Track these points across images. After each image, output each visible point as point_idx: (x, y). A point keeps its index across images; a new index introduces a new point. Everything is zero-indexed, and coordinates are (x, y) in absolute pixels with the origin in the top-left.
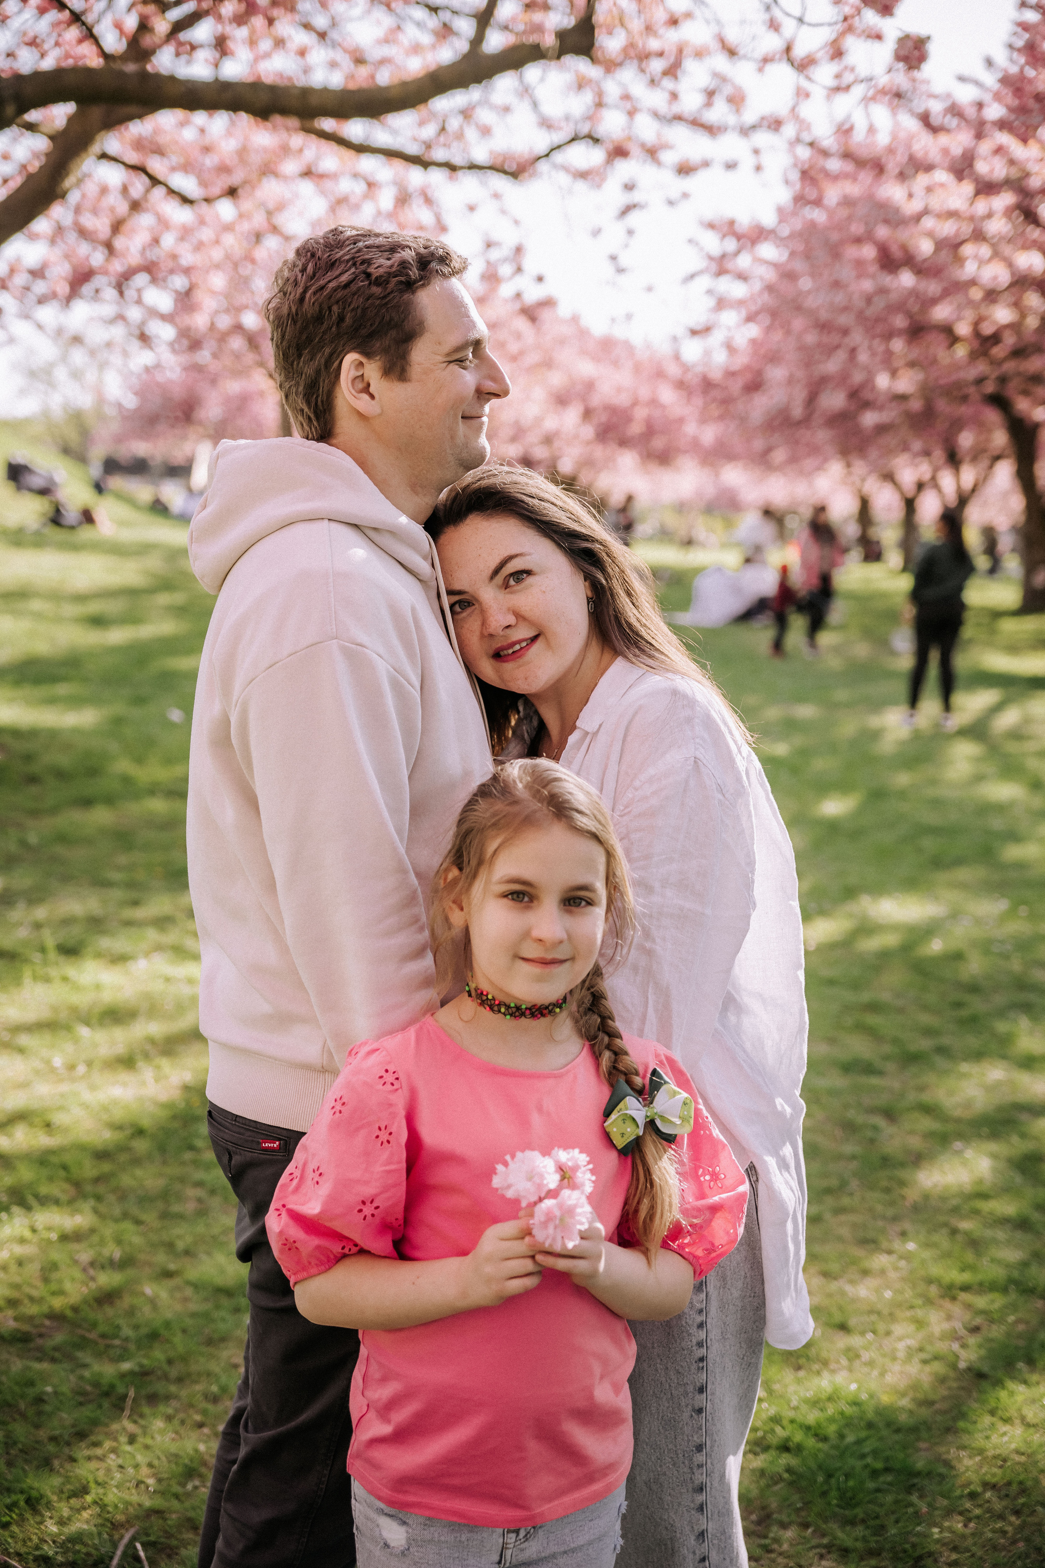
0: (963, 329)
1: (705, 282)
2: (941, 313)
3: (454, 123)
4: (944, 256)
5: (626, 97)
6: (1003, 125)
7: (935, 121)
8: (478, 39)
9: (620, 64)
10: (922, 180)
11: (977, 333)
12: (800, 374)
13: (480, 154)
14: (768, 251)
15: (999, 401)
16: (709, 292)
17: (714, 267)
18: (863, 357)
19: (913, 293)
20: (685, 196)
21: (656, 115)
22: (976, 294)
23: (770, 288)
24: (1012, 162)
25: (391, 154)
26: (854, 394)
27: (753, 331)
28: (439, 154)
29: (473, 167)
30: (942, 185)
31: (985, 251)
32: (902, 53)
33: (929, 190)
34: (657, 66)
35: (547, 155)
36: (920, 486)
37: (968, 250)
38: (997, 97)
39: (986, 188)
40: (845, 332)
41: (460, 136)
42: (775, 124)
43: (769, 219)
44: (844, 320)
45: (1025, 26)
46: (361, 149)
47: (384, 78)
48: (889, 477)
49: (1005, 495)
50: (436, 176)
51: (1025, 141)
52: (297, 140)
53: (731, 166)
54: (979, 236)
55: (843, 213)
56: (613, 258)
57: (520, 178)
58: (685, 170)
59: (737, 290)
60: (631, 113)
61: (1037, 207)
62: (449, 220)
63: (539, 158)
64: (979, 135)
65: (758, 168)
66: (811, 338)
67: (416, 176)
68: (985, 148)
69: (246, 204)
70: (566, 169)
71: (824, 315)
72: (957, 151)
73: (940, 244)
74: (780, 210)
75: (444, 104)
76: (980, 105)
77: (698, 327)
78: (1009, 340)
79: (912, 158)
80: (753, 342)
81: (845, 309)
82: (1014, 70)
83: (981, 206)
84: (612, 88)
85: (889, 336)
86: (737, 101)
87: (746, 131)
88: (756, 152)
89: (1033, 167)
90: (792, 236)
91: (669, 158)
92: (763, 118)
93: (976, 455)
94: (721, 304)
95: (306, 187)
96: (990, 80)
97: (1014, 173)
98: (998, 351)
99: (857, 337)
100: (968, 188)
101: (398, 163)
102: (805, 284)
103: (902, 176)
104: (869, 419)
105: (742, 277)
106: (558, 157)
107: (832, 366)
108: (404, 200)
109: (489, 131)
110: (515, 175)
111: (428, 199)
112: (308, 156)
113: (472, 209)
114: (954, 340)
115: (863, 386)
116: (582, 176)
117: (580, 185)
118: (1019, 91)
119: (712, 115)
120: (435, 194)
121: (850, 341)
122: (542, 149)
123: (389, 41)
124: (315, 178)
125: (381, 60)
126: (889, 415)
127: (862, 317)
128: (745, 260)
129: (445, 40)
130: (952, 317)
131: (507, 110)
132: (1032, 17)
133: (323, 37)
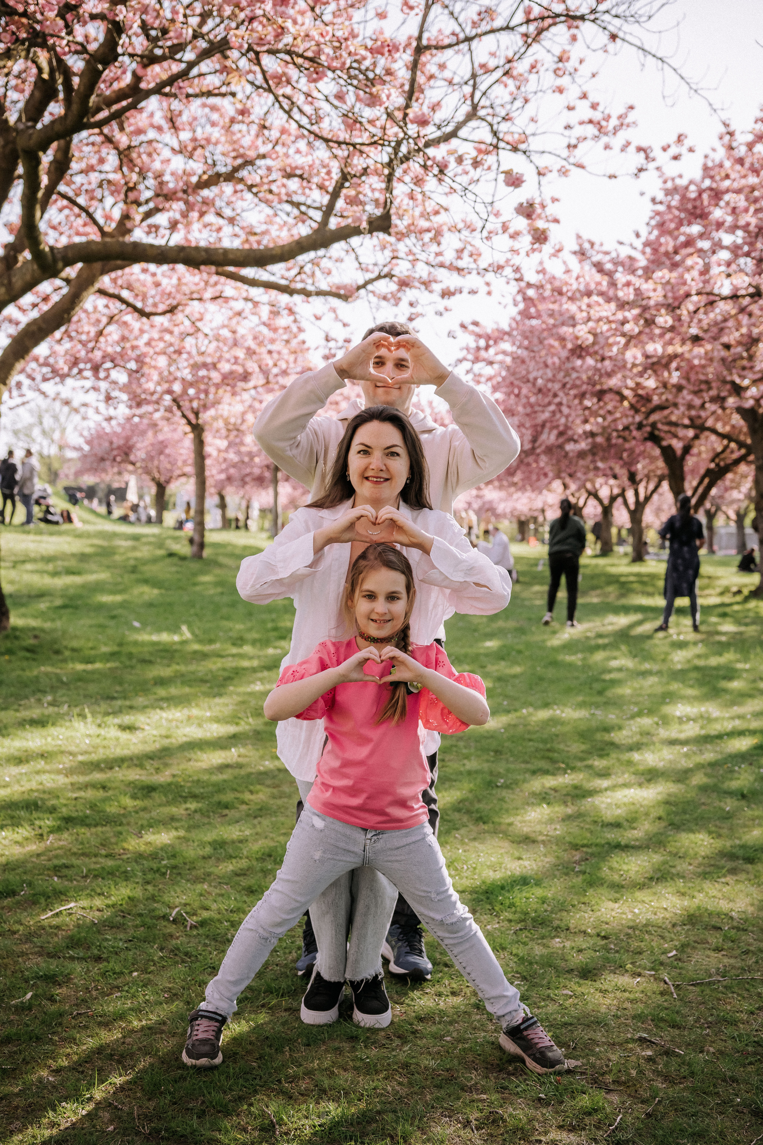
0: (627, 392)
2: (614, 382)
3: (308, 268)
5: (411, 252)
8: (325, 222)
9: (406, 235)
11: (636, 394)
12: (528, 422)
13: (324, 286)
14: (506, 346)
15: (654, 438)
16: (469, 372)
17: (471, 356)
18: (565, 410)
19: (597, 370)
21: (428, 263)
23: (507, 369)
24: (637, 291)
25: (269, 286)
26: (561, 434)
28: (298, 286)
29: (320, 293)
30: (597, 304)
34: (426, 236)
35: (364, 286)
36: (613, 499)
38: (643, 253)
39: (622, 305)
40: (555, 395)
41: (313, 274)
42: (497, 269)
43: (505, 326)
44: (553, 387)
45: (658, 213)
46: (253, 283)
47: (266, 242)
48: (593, 494)
50: (298, 298)
51: (647, 279)
52: (215, 278)
53: (473, 292)
57: (350, 299)
58: (446, 294)
59: (489, 371)
60: (414, 263)
62: (304, 324)
63: (359, 288)
65: (490, 293)
66: (533, 399)
67: (284, 299)
69: (180, 316)
70: (374, 294)
74: (513, 320)
75: (303, 258)
76: (633, 258)
78: (656, 397)
81: (552, 380)
82: (652, 238)
83: (621, 316)
84: (402, 247)
85: (581, 397)
86: (475, 255)
87: (480, 272)
88: (488, 284)
89: (650, 294)
90: (519, 335)
91: (437, 287)
92: (491, 265)
94: (477, 379)
95: (212, 307)
96: (639, 244)
97: (639, 297)
101: (274, 293)
103: (574, 299)
104: (572, 448)
105: (490, 363)
106: (370, 287)
107: (547, 415)
108: (275, 313)
109: (329, 273)
110: (345, 298)
111: (291, 311)
112: (219, 287)
113: (318, 318)
114: (623, 398)
115: (567, 427)
116: (385, 298)
117: (384, 303)
118: (655, 251)
119: (461, 264)
120: (296, 309)
121: (557, 400)
122: (361, 282)
123: (269, 222)
124: (220, 300)
125: (264, 233)
126: (583, 445)
127: (564, 385)
128: (492, 351)
129: (304, 222)
130: (619, 384)
131: (339, 260)
132: (661, 208)
133: (232, 221)
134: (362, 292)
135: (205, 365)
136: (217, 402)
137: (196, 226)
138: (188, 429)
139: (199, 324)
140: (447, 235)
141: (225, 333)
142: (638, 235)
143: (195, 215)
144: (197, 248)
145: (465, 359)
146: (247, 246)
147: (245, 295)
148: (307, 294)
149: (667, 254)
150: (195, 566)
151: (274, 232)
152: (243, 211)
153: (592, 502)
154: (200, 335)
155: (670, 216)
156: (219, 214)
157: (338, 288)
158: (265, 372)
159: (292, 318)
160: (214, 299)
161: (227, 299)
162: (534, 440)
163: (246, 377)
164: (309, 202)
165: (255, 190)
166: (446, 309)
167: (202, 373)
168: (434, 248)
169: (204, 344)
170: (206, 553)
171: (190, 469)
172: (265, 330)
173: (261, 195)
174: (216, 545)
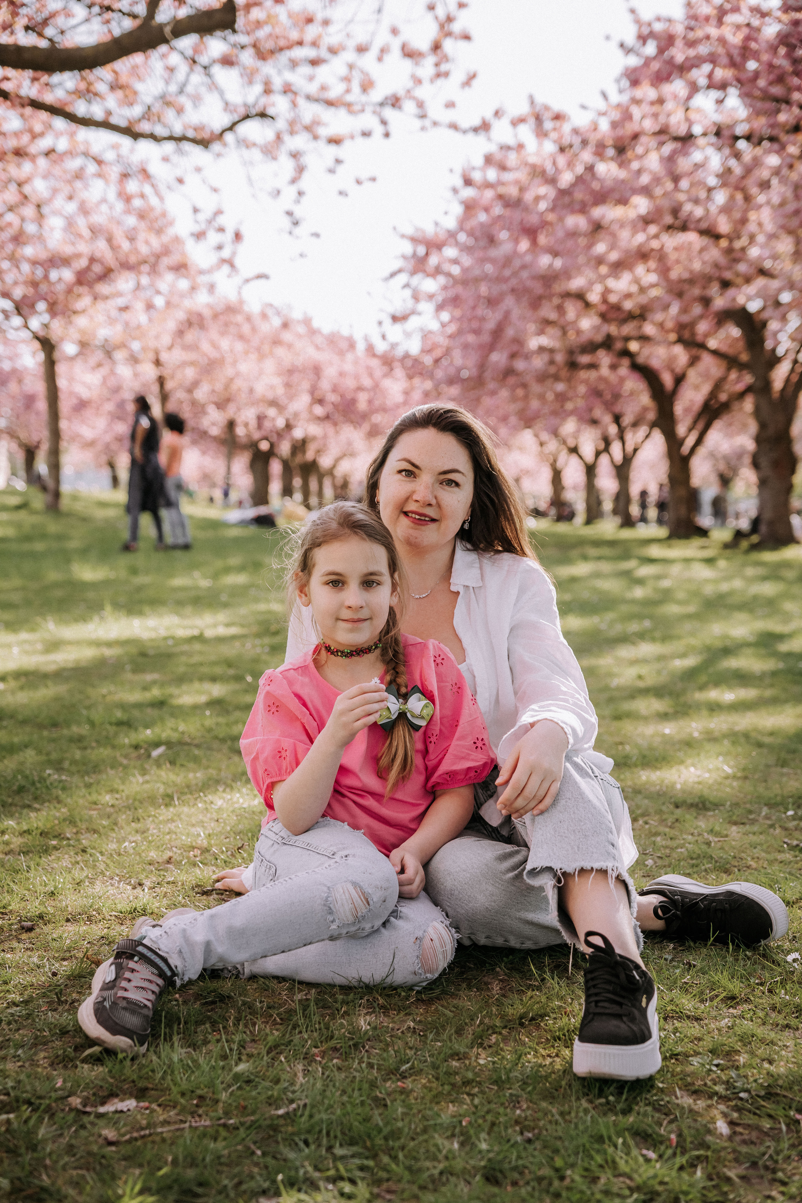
0: (594, 298)
1: (403, 278)
11: (605, 301)
17: (410, 266)
20: (338, 161)
21: (311, 98)
27: (442, 317)
28: (143, 126)
29: (172, 138)
35: (230, 129)
36: (596, 454)
42: (395, 102)
45: (630, 67)
48: (572, 449)
50: (147, 147)
53: (366, 134)
56: (289, 214)
57: (210, 147)
58: (334, 141)
59: (428, 285)
65: (387, 135)
77: (398, 314)
86: (367, 86)
88: (384, 123)
91: (323, 133)
92: (386, 98)
94: (417, 296)
110: (205, 144)
114: (587, 305)
119: (350, 98)
128: (433, 260)
134: (229, 137)
142: (605, 96)
145: (400, 271)
153: (573, 461)
157: (196, 131)
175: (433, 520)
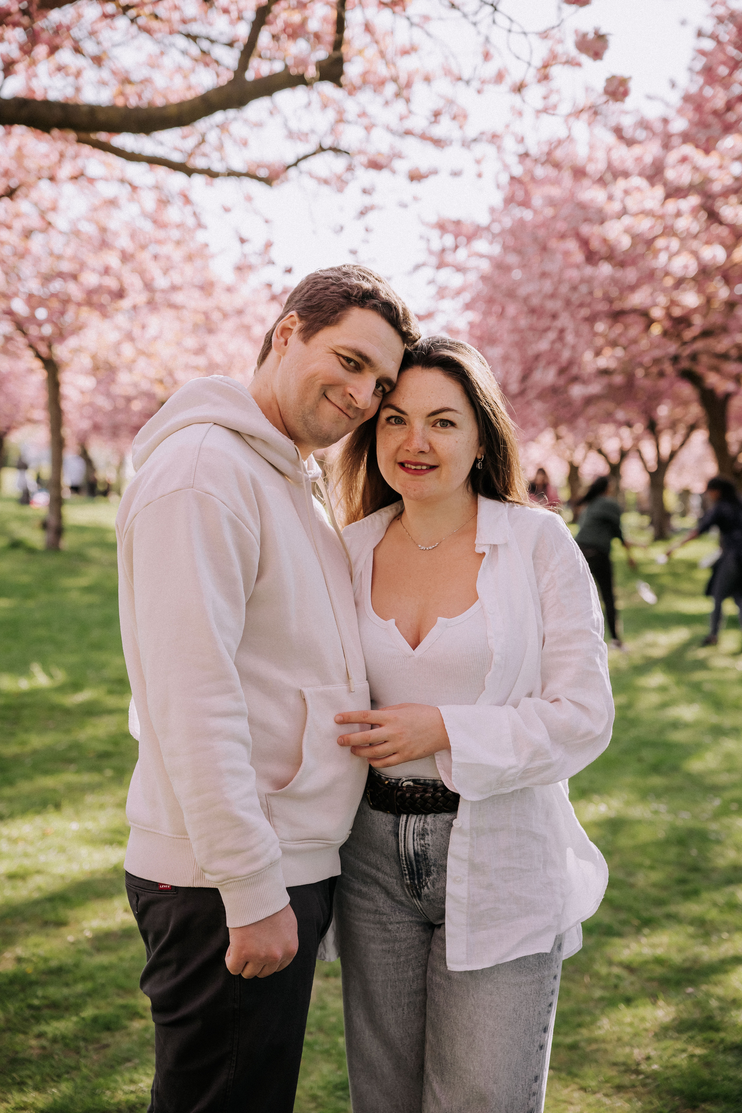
0: (657, 313)
1: (428, 272)
2: (638, 298)
3: (212, 137)
4: (641, 249)
5: (363, 114)
6: (686, 138)
7: (628, 133)
9: (360, 88)
10: (621, 184)
11: (669, 315)
12: (515, 354)
13: (238, 166)
14: (481, 246)
15: (691, 377)
16: (431, 282)
17: (433, 261)
18: (570, 338)
19: (614, 281)
21: (389, 129)
22: (669, 282)
23: (484, 278)
24: (696, 169)
25: (154, 161)
26: (562, 371)
27: (471, 316)
28: (200, 163)
29: (232, 174)
30: (638, 189)
31: (675, 244)
32: (610, 89)
33: (626, 192)
34: (390, 89)
35: (296, 164)
36: (623, 454)
37: (660, 243)
38: (680, 112)
39: (675, 192)
40: (554, 316)
41: (221, 146)
42: (491, 138)
43: (483, 219)
44: (552, 305)
45: (703, 53)
48: (596, 447)
49: (700, 461)
50: (198, 180)
51: (707, 151)
52: (74, 149)
53: (456, 174)
54: (669, 231)
55: (549, 212)
57: (275, 183)
58: (415, 177)
59: (456, 280)
60: (368, 129)
61: (720, 207)
62: (206, 219)
63: (289, 167)
64: (667, 146)
65: (479, 175)
66: (523, 322)
67: (178, 181)
68: (673, 157)
69: (22, 203)
70: (311, 175)
71: (535, 301)
72: (648, 159)
73: (636, 238)
74: (492, 210)
75: (207, 122)
76: (665, 121)
78: (698, 321)
79: (610, 167)
80: (472, 325)
81: (553, 296)
82: (694, 89)
83: (672, 206)
84: (352, 107)
85: (591, 319)
86: (460, 118)
87: (467, 144)
88: (477, 161)
89: (714, 174)
90: (503, 232)
91: (402, 166)
92: (482, 133)
93: (673, 426)
94: (442, 293)
95: (69, 189)
96: (675, 98)
97: (697, 179)
98: (688, 334)
99: (565, 320)
100: (659, 191)
101: (162, 171)
102: (517, 274)
103: (601, 181)
104: (577, 391)
105: (460, 269)
106: (304, 165)
107: (543, 345)
108: (164, 202)
109: (245, 143)
110: (268, 181)
111: (187, 200)
112: (80, 163)
113: (227, 210)
114: (650, 322)
115: (571, 363)
116: (326, 182)
117: (325, 190)
118: (699, 108)
119: (439, 131)
120: (194, 196)
121: (559, 324)
122: (291, 159)
123: (153, 64)
124: (82, 182)
125: (146, 81)
126: (595, 388)
127: (568, 303)
128: (462, 254)
129: (207, 65)
130: (648, 302)
131: (259, 125)
132: (708, 45)
133: (98, 60)
134: (293, 172)
135: (60, 275)
136: (78, 329)
137: (43, 68)
138: (38, 364)
139: (51, 217)
140: (419, 89)
141: (88, 228)
142: (674, 86)
143: (42, 50)
144: (46, 103)
146: (120, 102)
147: (117, 173)
148: (211, 174)
149: (715, 113)
150: (52, 562)
151: (160, 80)
152: (115, 45)
153: (594, 457)
154: (52, 233)
155: (721, 57)
156: (77, 50)
157: (259, 166)
158: (149, 286)
159: (188, 209)
160: (75, 178)
161: (91, 181)
162: (525, 377)
163: (120, 294)
164: (214, 34)
165: (132, 13)
166: (416, 199)
167: (57, 286)
168: (400, 106)
169: (57, 243)
170: (67, 542)
171: (41, 414)
172: (147, 226)
173: (141, 21)
174: (81, 529)
175: (432, 468)
